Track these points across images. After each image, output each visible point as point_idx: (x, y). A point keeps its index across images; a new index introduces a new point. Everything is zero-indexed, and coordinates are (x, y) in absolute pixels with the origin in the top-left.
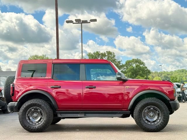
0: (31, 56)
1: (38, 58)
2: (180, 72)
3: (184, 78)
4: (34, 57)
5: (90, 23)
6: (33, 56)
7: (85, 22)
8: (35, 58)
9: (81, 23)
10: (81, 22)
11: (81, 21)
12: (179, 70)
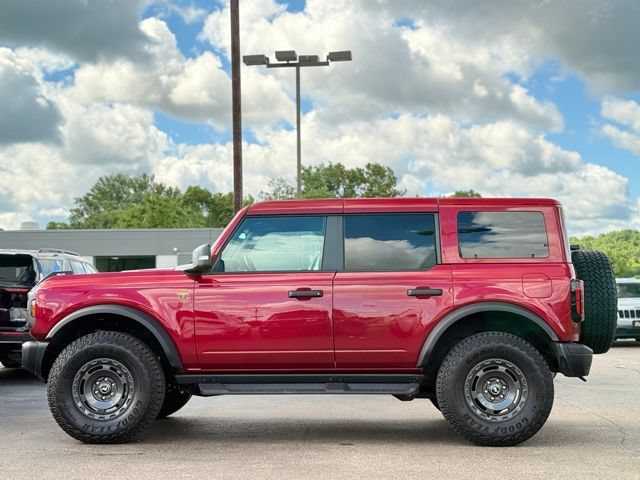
0: (101, 179)
1: (126, 184)
2: (617, 240)
3: (632, 260)
4: (112, 182)
5: (327, 64)
6: (107, 179)
7: (312, 61)
8: (117, 184)
9: (297, 66)
10: (297, 62)
11: (295, 59)
12: (613, 234)
